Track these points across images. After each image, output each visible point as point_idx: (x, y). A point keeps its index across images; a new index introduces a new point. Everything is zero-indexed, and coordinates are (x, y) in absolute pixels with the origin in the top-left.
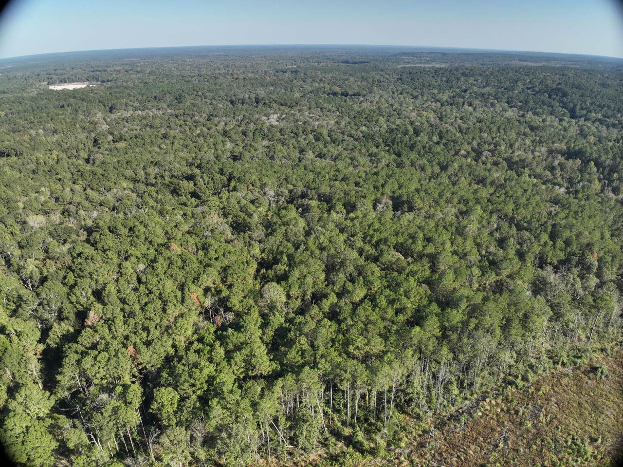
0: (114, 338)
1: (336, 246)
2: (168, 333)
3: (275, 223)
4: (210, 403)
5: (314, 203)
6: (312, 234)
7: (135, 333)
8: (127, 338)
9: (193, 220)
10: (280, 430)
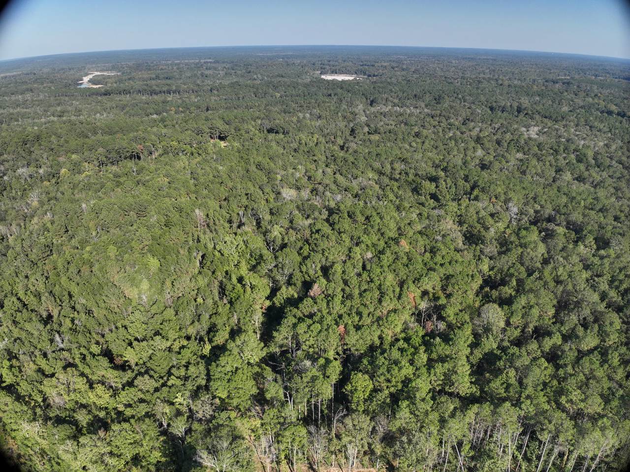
0: (329, 313)
1: (575, 282)
2: (379, 323)
3: (512, 243)
4: (400, 403)
5: (561, 230)
6: (550, 263)
7: (349, 315)
8: (340, 317)
9: (427, 222)
10: (461, 456)
